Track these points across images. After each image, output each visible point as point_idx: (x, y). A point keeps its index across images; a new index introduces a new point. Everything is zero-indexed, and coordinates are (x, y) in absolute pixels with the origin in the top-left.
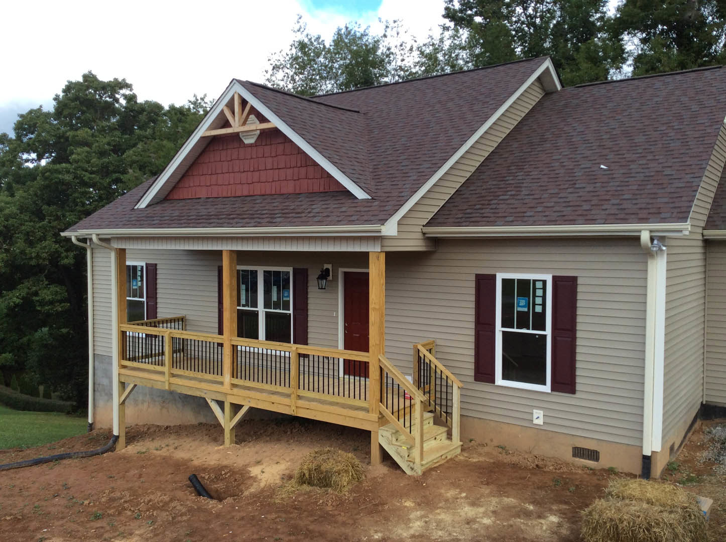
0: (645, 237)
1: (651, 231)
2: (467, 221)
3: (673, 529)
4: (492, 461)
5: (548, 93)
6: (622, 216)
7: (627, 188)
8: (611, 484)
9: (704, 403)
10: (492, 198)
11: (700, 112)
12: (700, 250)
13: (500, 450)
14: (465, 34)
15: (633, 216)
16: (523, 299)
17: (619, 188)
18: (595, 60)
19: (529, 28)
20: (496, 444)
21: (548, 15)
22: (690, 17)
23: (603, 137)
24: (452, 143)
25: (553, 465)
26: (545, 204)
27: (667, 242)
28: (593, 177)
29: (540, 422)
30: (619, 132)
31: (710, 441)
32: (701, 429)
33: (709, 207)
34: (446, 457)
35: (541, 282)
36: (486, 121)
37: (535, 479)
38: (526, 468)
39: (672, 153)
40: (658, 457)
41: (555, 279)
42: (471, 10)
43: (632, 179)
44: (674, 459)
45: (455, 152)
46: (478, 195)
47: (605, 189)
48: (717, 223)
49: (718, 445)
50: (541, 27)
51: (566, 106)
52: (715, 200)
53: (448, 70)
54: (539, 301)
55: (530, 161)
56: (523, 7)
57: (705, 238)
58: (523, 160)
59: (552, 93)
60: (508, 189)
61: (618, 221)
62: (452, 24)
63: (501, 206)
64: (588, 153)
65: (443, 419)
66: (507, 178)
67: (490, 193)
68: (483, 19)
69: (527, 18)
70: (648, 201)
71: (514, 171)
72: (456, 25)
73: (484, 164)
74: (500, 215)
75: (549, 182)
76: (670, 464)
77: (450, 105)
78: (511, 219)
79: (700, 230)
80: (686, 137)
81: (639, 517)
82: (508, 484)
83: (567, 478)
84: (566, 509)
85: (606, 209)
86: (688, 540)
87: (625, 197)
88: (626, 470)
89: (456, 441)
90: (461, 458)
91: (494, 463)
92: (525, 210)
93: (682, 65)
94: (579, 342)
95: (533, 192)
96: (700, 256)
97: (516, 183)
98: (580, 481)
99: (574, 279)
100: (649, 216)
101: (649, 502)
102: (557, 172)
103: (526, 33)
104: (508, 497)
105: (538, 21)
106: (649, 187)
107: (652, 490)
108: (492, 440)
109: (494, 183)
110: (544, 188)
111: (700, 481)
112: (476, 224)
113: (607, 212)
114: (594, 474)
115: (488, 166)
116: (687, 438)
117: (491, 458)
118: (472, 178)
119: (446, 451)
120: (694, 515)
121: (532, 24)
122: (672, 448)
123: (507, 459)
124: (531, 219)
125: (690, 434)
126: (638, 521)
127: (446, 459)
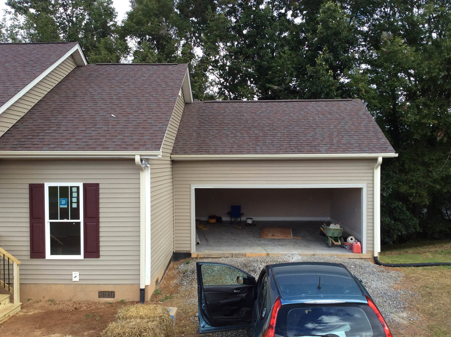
0: (137, 159)
1: (140, 156)
2: (21, 147)
3: (154, 331)
4: (44, 311)
5: (79, 66)
6: (124, 146)
7: (127, 129)
8: (119, 311)
9: (175, 252)
10: (40, 131)
11: (166, 88)
12: (169, 166)
13: (50, 303)
14: (22, 19)
15: (130, 146)
16: (63, 200)
17: (122, 129)
18: (110, 50)
19: (69, 23)
20: (48, 299)
21: (81, 17)
22: (162, 34)
23: (113, 98)
24: (8, 92)
25: (86, 306)
26: (76, 137)
27: (150, 162)
28: (107, 122)
29: (77, 279)
30: (122, 95)
31: (178, 273)
32: (173, 267)
33: (173, 142)
34: (9, 315)
35: (76, 188)
36: (34, 79)
37: (74, 317)
38: (68, 312)
39: (152, 110)
40: (149, 288)
41: (85, 185)
42: (27, 4)
43: (131, 124)
44: (159, 287)
45: (11, 98)
46: (30, 129)
47: (114, 129)
48: (178, 151)
49: (182, 275)
50: (76, 24)
51: (90, 75)
52: (177, 138)
53: (10, 41)
54: (74, 200)
55: (66, 109)
56: (64, 8)
57: (172, 159)
58: (62, 108)
59: (81, 66)
60: (51, 126)
61: (122, 149)
62: (13, 11)
63: (46, 137)
64: (104, 106)
65: (7, 289)
66: (51, 119)
67: (38, 128)
68: (36, 11)
69: (67, 16)
70: (139, 138)
71: (56, 114)
72: (16, 12)
73: (34, 108)
74: (46, 143)
75: (79, 123)
76: (156, 291)
77: (7, 65)
78: (52, 146)
79: (169, 155)
80: (159, 102)
81: (135, 328)
82: (55, 325)
83: (95, 312)
84: (93, 333)
85: (115, 142)
86: (162, 335)
87: (126, 135)
88: (131, 300)
89: (17, 302)
90: (21, 314)
91: (45, 312)
92: (63, 140)
93: (159, 61)
94: (101, 225)
95: (68, 129)
96: (170, 170)
97: (57, 122)
98: (104, 312)
99: (97, 185)
100: (140, 146)
101: (142, 318)
102: (85, 117)
103: (67, 26)
104: (54, 334)
105: (74, 19)
106: (139, 129)
107: (143, 310)
108: (44, 297)
109: (42, 121)
110: (76, 127)
111: (171, 298)
112: (27, 149)
113: (116, 143)
114: (112, 306)
115: (38, 109)
116: (166, 274)
117: (44, 309)
118: (25, 117)
119: (9, 311)
120: (166, 320)
121: (70, 21)
122: (157, 281)
123: (54, 308)
124: (67, 146)
125: (167, 271)
126: (134, 331)
127: (9, 317)
